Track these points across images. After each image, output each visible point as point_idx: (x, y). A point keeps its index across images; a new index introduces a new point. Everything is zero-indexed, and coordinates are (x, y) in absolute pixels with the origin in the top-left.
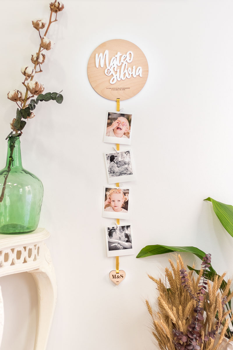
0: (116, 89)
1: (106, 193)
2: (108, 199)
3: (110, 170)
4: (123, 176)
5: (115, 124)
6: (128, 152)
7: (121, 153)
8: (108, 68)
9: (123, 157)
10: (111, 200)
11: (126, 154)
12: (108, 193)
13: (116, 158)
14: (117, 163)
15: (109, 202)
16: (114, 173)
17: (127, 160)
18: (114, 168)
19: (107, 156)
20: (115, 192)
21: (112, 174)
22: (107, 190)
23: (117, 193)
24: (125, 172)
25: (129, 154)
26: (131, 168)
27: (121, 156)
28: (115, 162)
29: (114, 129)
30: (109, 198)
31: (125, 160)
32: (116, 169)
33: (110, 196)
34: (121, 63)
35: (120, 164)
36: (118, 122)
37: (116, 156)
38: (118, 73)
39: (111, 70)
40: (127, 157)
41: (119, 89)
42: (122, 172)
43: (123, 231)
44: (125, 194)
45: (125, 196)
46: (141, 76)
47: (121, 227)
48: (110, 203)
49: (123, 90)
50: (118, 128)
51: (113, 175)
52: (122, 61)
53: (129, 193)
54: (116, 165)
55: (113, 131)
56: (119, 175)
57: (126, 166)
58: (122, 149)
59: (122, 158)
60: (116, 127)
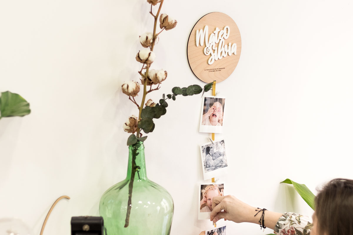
0: (213, 70)
1: (201, 191)
2: (204, 198)
3: (205, 164)
4: (219, 170)
5: (210, 111)
6: (223, 141)
7: (216, 144)
8: (207, 46)
9: (218, 147)
10: (207, 199)
11: (221, 143)
12: (204, 191)
13: (211, 149)
14: (212, 156)
15: (204, 201)
16: (209, 167)
17: (221, 151)
18: (209, 161)
19: (203, 148)
20: (211, 188)
21: (208, 168)
22: (203, 187)
23: (213, 189)
24: (220, 165)
25: (223, 144)
26: (226, 160)
27: (216, 147)
28: (211, 154)
29: (209, 117)
30: (204, 196)
31: (220, 151)
32: (212, 163)
33: (206, 194)
34: (219, 40)
35: (216, 156)
36: (213, 108)
37: (211, 148)
38: (216, 51)
39: (210, 48)
40: (222, 147)
41: (215, 70)
42: (218, 165)
43: (220, 233)
44: (220, 189)
45: (221, 192)
46: (235, 54)
47: (218, 229)
48: (206, 202)
49: (219, 70)
50: (213, 115)
51: (208, 170)
52: (220, 38)
53: (223, 188)
54: (211, 158)
55: (209, 118)
56: (215, 169)
57: (221, 157)
58: (218, 139)
59: (217, 149)
60: (212, 114)
